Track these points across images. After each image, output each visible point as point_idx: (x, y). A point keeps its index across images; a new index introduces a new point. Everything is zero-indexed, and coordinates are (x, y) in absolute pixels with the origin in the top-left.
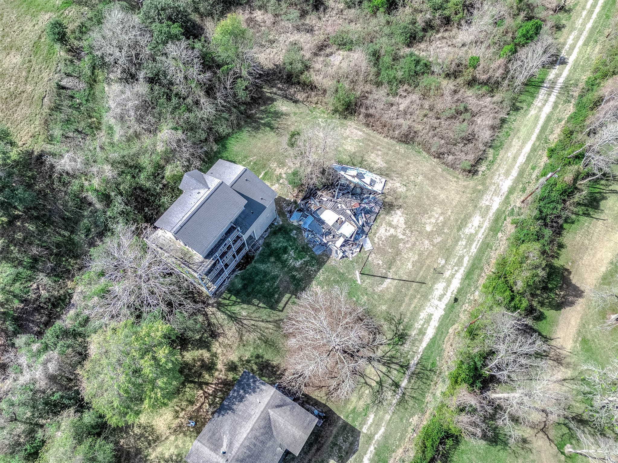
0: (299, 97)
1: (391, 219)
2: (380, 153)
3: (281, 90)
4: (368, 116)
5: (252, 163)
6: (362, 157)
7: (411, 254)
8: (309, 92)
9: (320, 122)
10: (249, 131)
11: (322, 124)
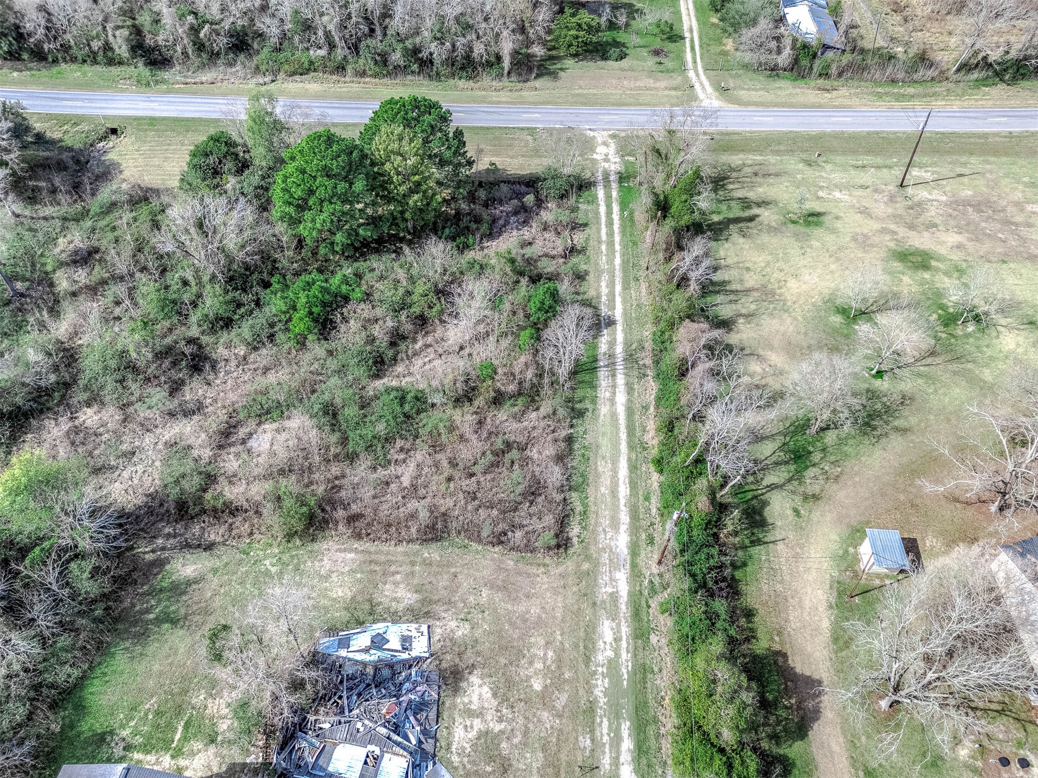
0: (212, 537)
1: (466, 700)
2: (398, 577)
3: (175, 537)
4: (352, 519)
5: (150, 717)
6: (370, 601)
7: (528, 755)
8: (230, 521)
9: (270, 567)
10: (126, 649)
11: (273, 570)
